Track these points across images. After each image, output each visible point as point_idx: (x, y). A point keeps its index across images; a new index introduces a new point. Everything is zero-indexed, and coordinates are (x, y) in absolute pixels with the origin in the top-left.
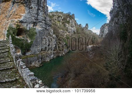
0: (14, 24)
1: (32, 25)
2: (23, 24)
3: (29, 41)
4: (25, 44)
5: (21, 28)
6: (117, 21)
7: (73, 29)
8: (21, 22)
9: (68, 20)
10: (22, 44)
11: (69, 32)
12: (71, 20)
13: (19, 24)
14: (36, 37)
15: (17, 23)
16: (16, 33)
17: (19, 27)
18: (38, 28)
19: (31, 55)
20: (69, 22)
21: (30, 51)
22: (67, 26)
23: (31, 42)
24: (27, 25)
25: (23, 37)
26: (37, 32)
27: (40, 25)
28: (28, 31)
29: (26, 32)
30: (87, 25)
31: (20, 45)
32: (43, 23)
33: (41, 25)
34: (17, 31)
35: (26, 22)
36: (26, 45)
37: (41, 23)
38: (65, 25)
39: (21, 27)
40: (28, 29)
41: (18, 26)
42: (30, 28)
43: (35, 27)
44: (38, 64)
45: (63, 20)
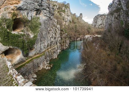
0: (9, 13)
1: (35, 12)
2: (22, 11)
3: (32, 36)
4: (26, 42)
5: (19, 19)
6: (116, 16)
7: (69, 18)
8: (20, 9)
9: (63, 9)
10: (23, 42)
11: (65, 22)
12: (67, 9)
13: (16, 12)
14: (41, 30)
15: (12, 12)
16: (11, 27)
17: (15, 17)
18: (43, 17)
19: (35, 55)
20: (64, 11)
21: (33, 49)
22: (63, 15)
23: (34, 37)
24: (28, 14)
25: (22, 31)
26: (42, 23)
27: (44, 13)
28: (29, 21)
29: (26, 24)
30: (81, 14)
31: (21, 45)
32: (47, 10)
33: (46, 13)
34: (13, 23)
35: (26, 9)
36: (28, 42)
37: (45, 11)
38: (60, 14)
39: (18, 17)
40: (29, 18)
41: (14, 15)
42: (32, 17)
43: (38, 16)
44: (47, 65)
45: (58, 9)
